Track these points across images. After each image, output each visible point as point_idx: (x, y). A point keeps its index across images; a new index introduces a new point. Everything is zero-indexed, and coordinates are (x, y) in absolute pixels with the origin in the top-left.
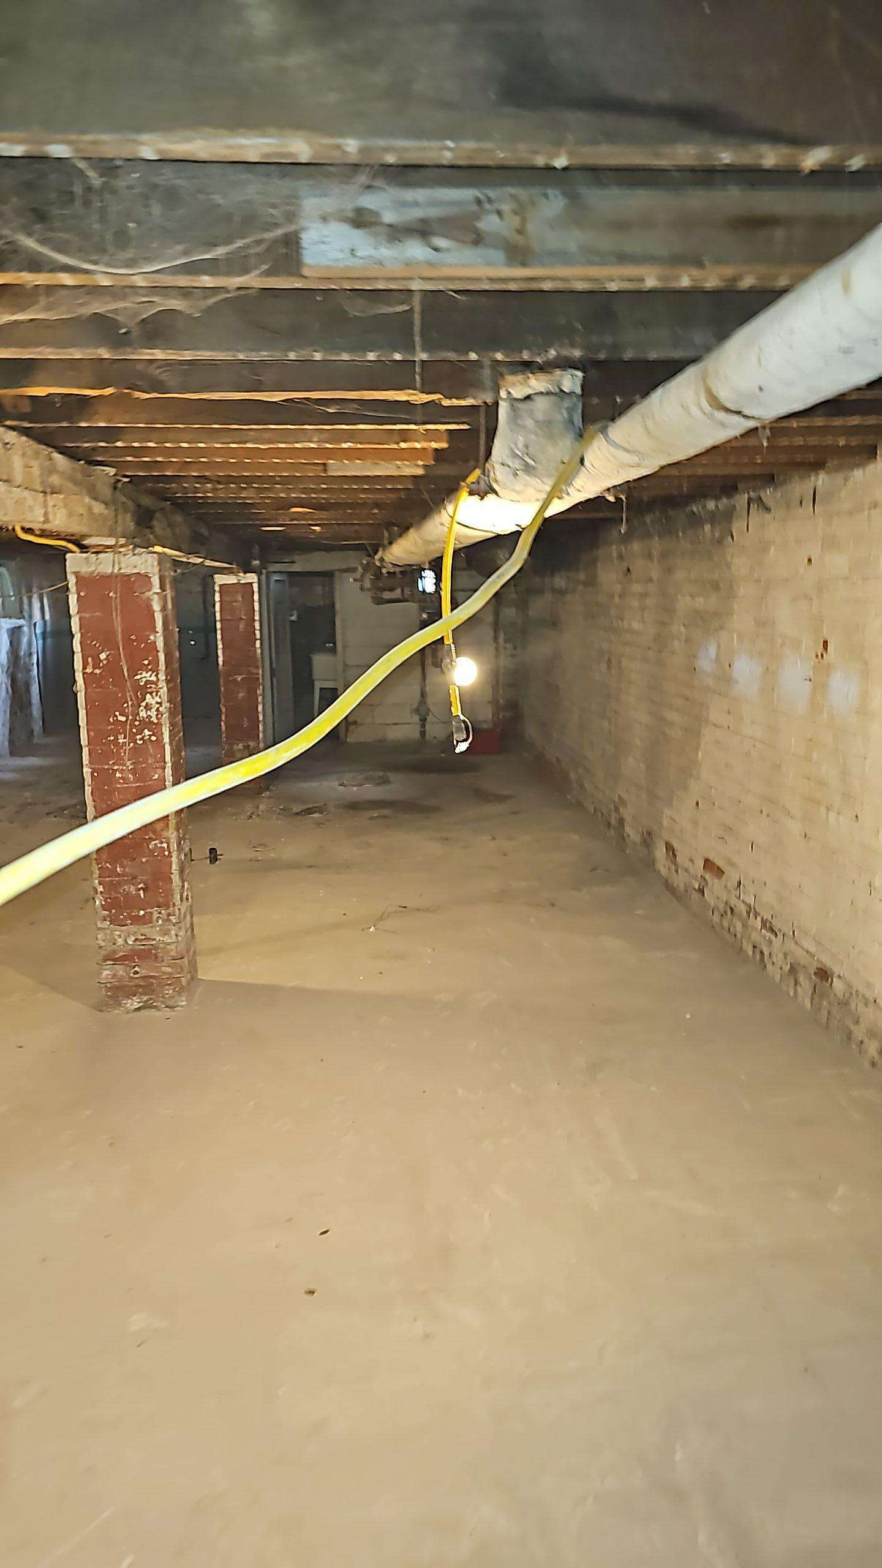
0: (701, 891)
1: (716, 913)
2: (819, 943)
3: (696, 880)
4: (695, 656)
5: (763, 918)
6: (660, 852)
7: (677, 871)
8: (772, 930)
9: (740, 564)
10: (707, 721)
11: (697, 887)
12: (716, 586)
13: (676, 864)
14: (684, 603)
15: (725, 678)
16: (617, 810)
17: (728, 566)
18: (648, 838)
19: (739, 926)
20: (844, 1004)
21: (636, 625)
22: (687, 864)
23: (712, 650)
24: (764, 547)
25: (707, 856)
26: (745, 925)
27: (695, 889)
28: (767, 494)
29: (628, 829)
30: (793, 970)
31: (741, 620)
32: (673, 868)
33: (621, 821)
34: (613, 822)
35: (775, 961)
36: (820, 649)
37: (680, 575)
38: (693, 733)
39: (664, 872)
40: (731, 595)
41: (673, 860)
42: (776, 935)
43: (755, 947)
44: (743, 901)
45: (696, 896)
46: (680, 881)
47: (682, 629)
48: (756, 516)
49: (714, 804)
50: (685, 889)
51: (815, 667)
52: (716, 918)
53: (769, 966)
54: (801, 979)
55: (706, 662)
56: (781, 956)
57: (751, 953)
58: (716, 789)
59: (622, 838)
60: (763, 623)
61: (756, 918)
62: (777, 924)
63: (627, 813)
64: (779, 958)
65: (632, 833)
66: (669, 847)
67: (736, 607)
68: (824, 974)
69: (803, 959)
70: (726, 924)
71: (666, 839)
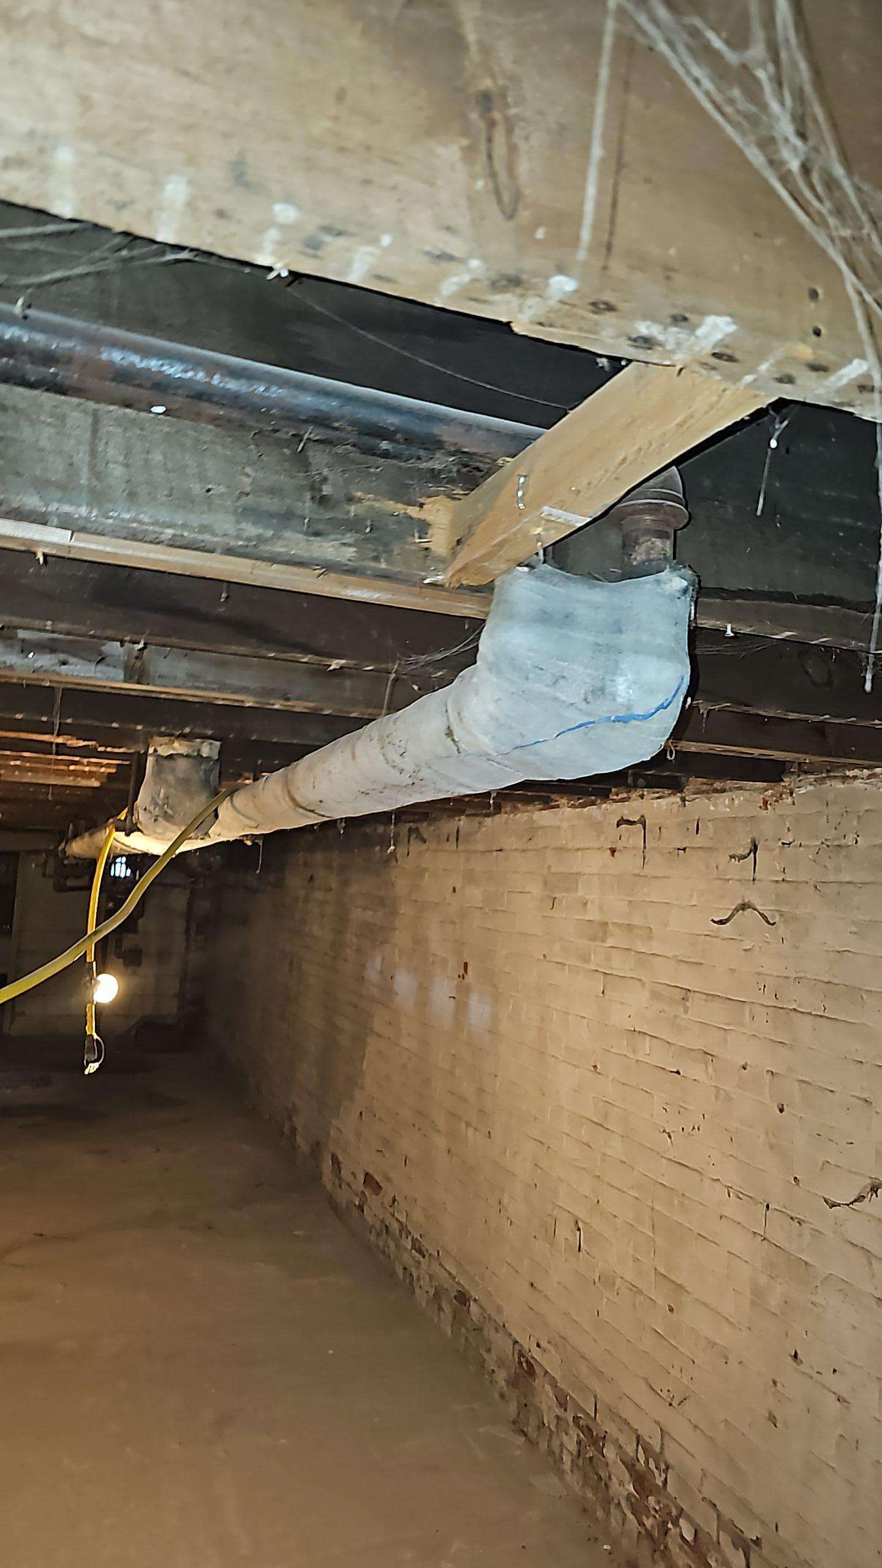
0: (361, 1208)
1: (374, 1232)
2: (459, 1265)
3: (357, 1195)
4: (364, 966)
5: (413, 1237)
6: (327, 1166)
7: (340, 1187)
8: (420, 1252)
9: (402, 885)
10: (372, 1031)
11: (357, 1203)
12: (382, 902)
13: (340, 1179)
14: (357, 914)
15: (388, 991)
16: (290, 1118)
17: (393, 885)
18: (317, 1149)
19: (392, 1245)
20: (478, 1330)
21: (316, 931)
22: (350, 1179)
23: (378, 962)
24: (420, 872)
25: (367, 1170)
26: (398, 1246)
27: (356, 1205)
28: (423, 827)
29: (299, 1139)
30: (437, 1294)
31: (401, 938)
32: (337, 1182)
33: (294, 1130)
34: (286, 1130)
35: (422, 1283)
36: (462, 972)
37: (354, 889)
38: (359, 1041)
39: (329, 1187)
40: (394, 913)
41: (338, 1174)
42: (424, 1257)
43: (405, 1269)
44: (397, 1220)
45: (355, 1212)
46: (343, 1196)
47: (354, 939)
48: (415, 846)
49: (375, 1116)
50: (347, 1205)
51: (457, 986)
52: (373, 1238)
53: (417, 1290)
54: (445, 1306)
55: (372, 974)
56: (427, 1279)
57: (401, 1276)
58: (377, 1099)
59: (294, 1148)
60: (420, 941)
61: (407, 1238)
62: (425, 1245)
63: (299, 1122)
64: (425, 1282)
65: (303, 1145)
66: (335, 1159)
67: (397, 923)
68: (463, 1298)
69: (447, 1283)
70: (381, 1244)
71: (332, 1150)
